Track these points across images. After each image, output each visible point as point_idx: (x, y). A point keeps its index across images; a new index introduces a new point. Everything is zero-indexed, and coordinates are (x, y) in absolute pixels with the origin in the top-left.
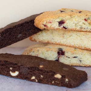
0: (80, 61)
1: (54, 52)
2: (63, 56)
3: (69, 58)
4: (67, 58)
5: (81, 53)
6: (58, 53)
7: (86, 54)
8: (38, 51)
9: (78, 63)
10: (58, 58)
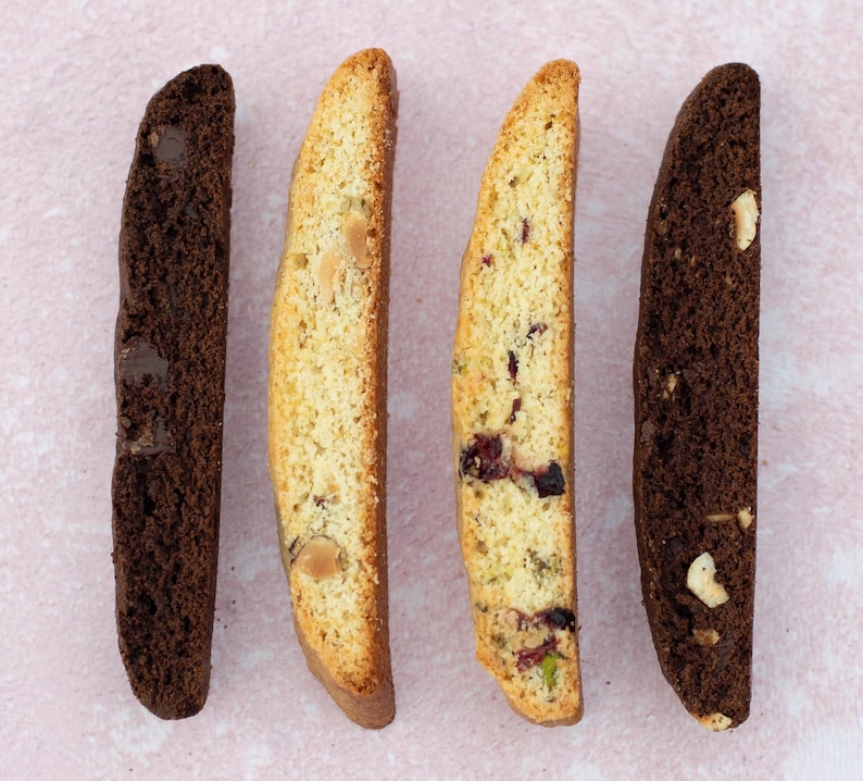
0: (533, 330)
1: (486, 502)
2: (507, 443)
3: (517, 405)
4: (520, 415)
5: (477, 332)
6: (486, 475)
7: (480, 294)
8: (486, 610)
9: (548, 346)
10: (525, 473)
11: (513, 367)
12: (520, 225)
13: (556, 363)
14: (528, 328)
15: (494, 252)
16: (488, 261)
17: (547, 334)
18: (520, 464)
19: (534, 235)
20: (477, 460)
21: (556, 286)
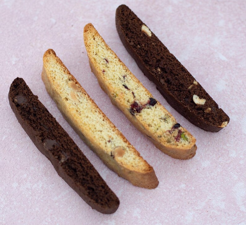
11: (126, 87)
12: (104, 60)
13: (134, 79)
14: (123, 77)
15: (104, 69)
16: (104, 71)
17: (128, 76)
18: (143, 104)
19: (109, 60)
20: (135, 109)
21: (121, 66)
